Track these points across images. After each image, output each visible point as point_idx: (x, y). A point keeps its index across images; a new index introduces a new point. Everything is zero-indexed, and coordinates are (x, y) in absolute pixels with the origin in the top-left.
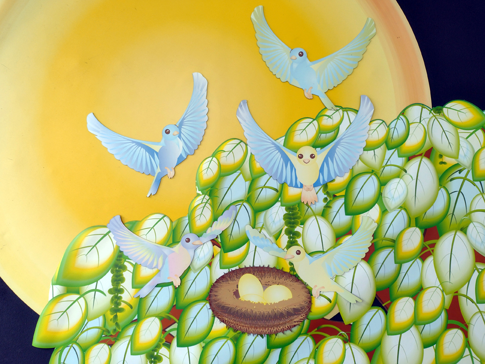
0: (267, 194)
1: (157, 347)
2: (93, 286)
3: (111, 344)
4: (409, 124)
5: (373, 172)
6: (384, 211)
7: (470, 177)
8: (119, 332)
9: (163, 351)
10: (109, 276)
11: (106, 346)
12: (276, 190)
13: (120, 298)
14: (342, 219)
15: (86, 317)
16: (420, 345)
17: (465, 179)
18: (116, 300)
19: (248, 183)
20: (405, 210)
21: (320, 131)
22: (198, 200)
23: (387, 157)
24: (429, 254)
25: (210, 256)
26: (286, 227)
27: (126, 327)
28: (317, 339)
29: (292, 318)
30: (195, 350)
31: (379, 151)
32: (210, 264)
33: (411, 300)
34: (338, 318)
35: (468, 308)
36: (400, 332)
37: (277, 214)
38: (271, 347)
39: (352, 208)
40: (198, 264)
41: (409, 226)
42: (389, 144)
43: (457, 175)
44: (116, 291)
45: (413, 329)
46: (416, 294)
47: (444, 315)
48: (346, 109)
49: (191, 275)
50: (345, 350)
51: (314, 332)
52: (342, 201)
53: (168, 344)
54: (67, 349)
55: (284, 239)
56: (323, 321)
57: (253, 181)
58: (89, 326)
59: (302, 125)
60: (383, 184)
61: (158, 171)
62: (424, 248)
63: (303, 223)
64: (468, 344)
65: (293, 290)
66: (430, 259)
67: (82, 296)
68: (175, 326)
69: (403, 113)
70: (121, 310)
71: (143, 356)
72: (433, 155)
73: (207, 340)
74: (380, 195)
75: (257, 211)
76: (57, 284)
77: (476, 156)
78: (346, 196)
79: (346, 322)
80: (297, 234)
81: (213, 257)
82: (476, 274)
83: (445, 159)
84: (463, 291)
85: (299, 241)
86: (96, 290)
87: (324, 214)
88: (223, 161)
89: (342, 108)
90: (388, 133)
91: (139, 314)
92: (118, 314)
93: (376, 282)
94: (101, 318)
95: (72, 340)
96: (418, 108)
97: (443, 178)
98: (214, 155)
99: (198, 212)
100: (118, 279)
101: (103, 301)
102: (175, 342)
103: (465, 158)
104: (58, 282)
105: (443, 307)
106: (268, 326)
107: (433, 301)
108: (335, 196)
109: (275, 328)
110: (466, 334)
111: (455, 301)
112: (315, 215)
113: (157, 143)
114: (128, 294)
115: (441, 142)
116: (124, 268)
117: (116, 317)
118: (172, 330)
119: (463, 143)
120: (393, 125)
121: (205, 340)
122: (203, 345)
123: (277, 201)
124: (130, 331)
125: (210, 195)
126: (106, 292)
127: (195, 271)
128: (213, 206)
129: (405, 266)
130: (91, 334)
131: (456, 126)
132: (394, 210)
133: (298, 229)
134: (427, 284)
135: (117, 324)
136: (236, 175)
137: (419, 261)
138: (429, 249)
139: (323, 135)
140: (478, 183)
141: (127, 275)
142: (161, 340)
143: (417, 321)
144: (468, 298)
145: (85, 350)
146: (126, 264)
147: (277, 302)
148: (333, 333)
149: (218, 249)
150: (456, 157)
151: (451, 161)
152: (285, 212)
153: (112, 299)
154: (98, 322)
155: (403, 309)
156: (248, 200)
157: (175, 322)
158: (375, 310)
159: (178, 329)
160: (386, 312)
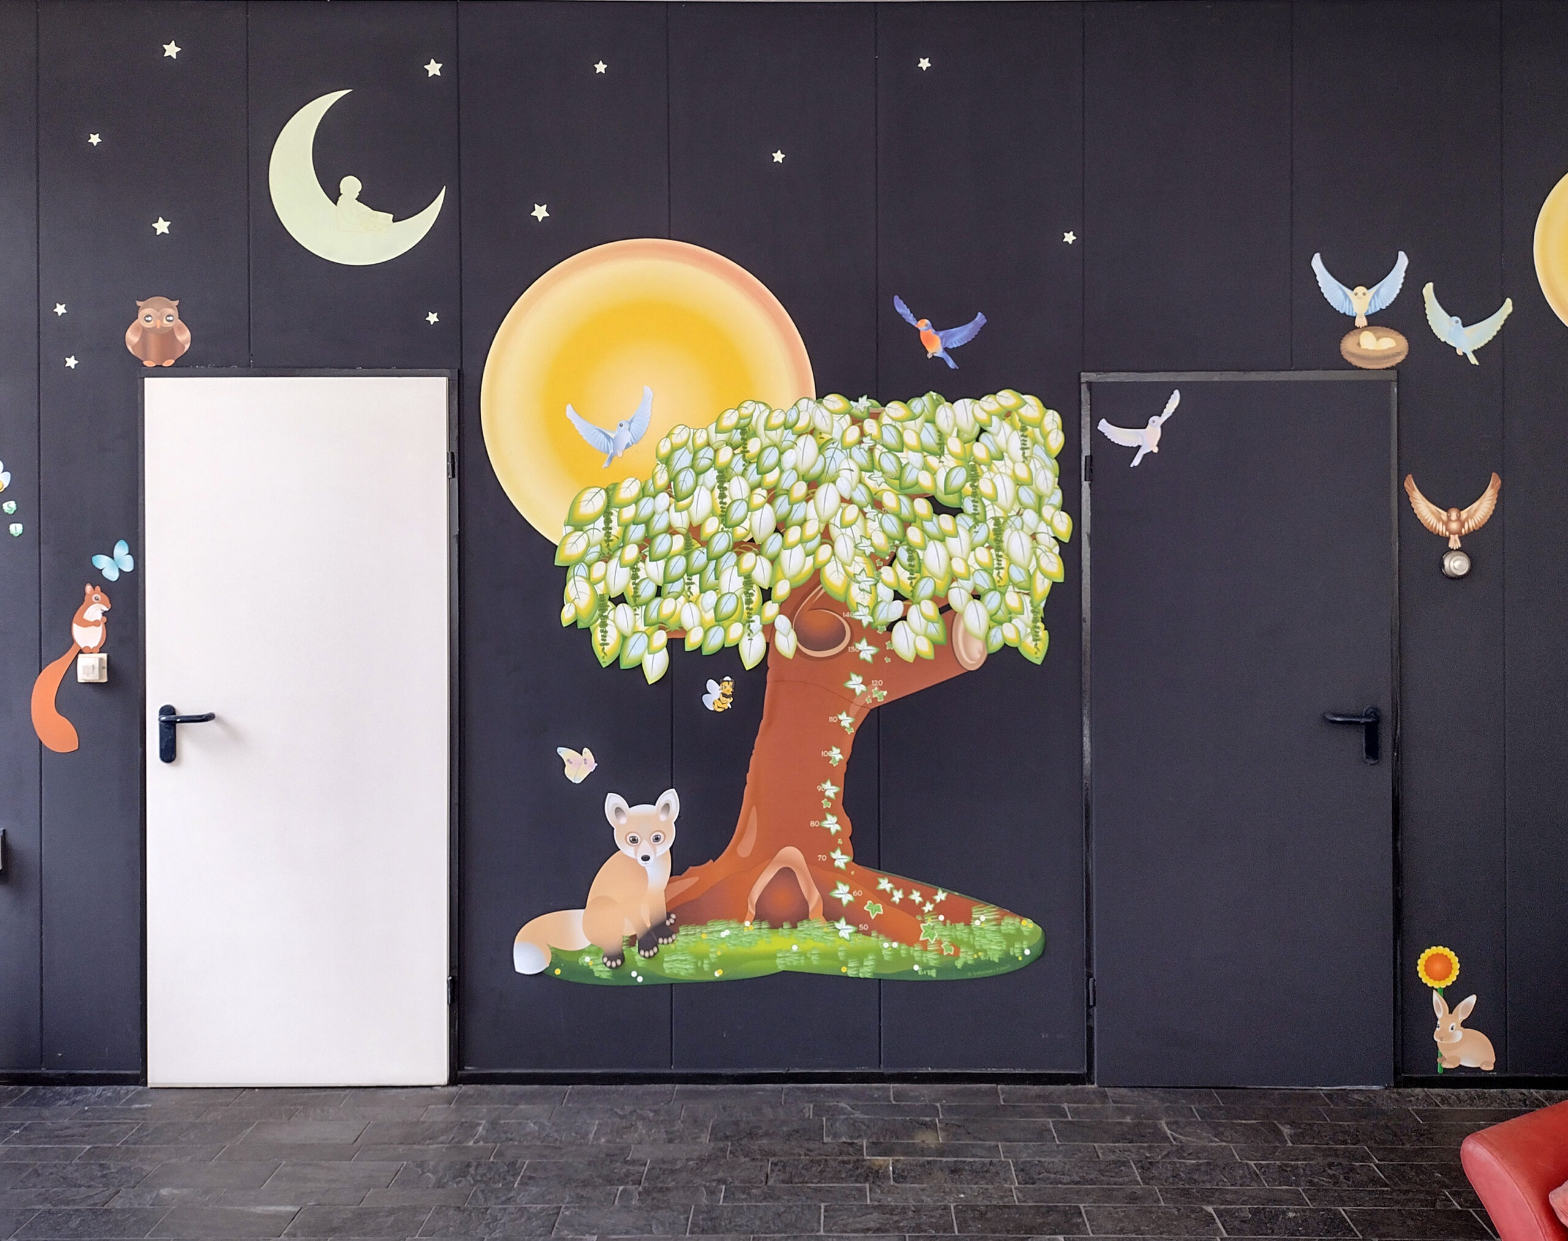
0: (704, 463)
1: (637, 563)
2: (591, 526)
3: (606, 562)
4: (799, 412)
5: (775, 445)
6: (782, 471)
7: (839, 447)
8: (611, 555)
9: (640, 565)
10: (602, 519)
11: (603, 563)
12: (711, 460)
13: (610, 533)
14: (755, 477)
15: (589, 545)
16: (804, 556)
17: (836, 448)
18: (608, 534)
19: (692, 455)
20: (796, 470)
21: (740, 418)
22: (659, 468)
23: (784, 436)
24: (811, 498)
25: (668, 504)
26: (718, 484)
27: (616, 550)
28: (739, 554)
30: (662, 563)
31: (779, 431)
32: (668, 510)
33: (799, 527)
34: (752, 540)
35: (834, 532)
36: (791, 548)
37: (712, 476)
38: (709, 559)
39: (762, 469)
40: (660, 510)
41: (798, 480)
42: (787, 426)
43: (831, 446)
44: (607, 528)
45: (800, 545)
46: (802, 524)
47: (819, 536)
48: (757, 402)
49: (656, 517)
50: (756, 560)
51: (737, 550)
52: (755, 465)
53: (644, 561)
54: (578, 566)
55: (717, 492)
56: (742, 542)
57: (695, 453)
58: (591, 551)
59: (727, 414)
60: (781, 453)
61: (611, 451)
62: (808, 495)
63: (729, 481)
64: (833, 554)
66: (812, 502)
67: (585, 532)
68: (648, 549)
69: (795, 405)
70: (612, 540)
71: (628, 568)
72: (815, 433)
73: (669, 556)
74: (780, 460)
75: (698, 474)
76: (568, 525)
77: (844, 432)
78: (757, 462)
79: (757, 543)
80: (725, 488)
81: (670, 505)
82: (841, 510)
83: (823, 435)
84: (832, 521)
85: (727, 493)
86: (594, 529)
87: (743, 475)
88: (674, 441)
89: (754, 401)
90: (785, 419)
91: (624, 543)
92: (610, 543)
93: (776, 518)
94: (599, 546)
95: (581, 560)
96: (806, 400)
97: (821, 449)
98: (667, 437)
99: (658, 476)
100: (608, 521)
101: (599, 535)
102: (648, 559)
103: (837, 436)
104: (568, 523)
105: (819, 532)
107: (813, 528)
108: (750, 463)
110: (833, 547)
111: (827, 527)
112: (737, 475)
113: (614, 432)
114: (616, 530)
115: (821, 423)
116: (612, 514)
117: (608, 545)
118: (646, 551)
119: (835, 424)
120: (788, 413)
121: (667, 557)
122: (666, 559)
123: (711, 467)
124: (619, 553)
125: (666, 464)
126: (601, 530)
127: (658, 514)
128: (668, 472)
129: (795, 507)
130: (593, 554)
131: (832, 412)
132: (788, 470)
133: (726, 485)
134: (808, 518)
135: (610, 550)
136: (683, 449)
137: (804, 503)
138: (811, 495)
139: (742, 421)
140: (844, 451)
141: (614, 518)
142: (639, 558)
143: (802, 541)
144: (835, 525)
145: (589, 566)
146: (612, 511)
148: (749, 550)
149: (674, 500)
150: (831, 434)
151: (827, 437)
152: (718, 474)
153: (605, 534)
154: (597, 548)
155: (794, 533)
156: (692, 467)
157: (646, 547)
158: (776, 534)
159: (650, 551)
160: (783, 536)
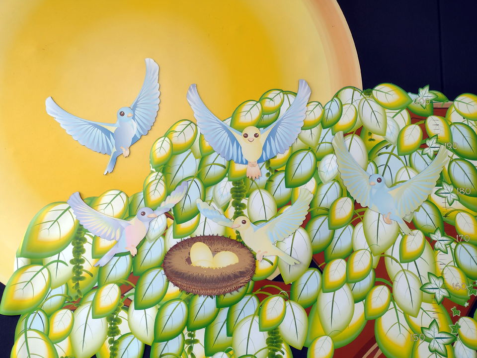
0: (215, 171)
1: (116, 310)
2: (55, 257)
3: (73, 310)
4: (342, 105)
5: (310, 149)
6: (320, 184)
7: (395, 152)
8: (81, 298)
9: (122, 314)
10: (71, 247)
11: (69, 312)
12: (224, 167)
13: (81, 267)
14: (283, 191)
15: (50, 285)
16: (351, 300)
17: (391, 154)
18: (78, 270)
19: (198, 161)
20: (338, 182)
21: (264, 113)
22: (152, 177)
23: (322, 136)
24: (359, 221)
25: (164, 227)
26: (233, 200)
27: (87, 294)
28: (261, 298)
29: (239, 279)
30: (152, 312)
31: (315, 130)
32: (164, 235)
33: (343, 261)
34: (279, 278)
35: (393, 267)
36: (334, 289)
37: (225, 189)
38: (219, 306)
39: (291, 181)
40: (153, 234)
41: (342, 196)
42: (326, 124)
43: (384, 150)
44: (77, 261)
45: (345, 287)
46: (348, 256)
47: (372, 274)
48: (286, 92)
49: (147, 245)
50: (285, 307)
51: (258, 292)
52: (282, 175)
53: (126, 307)
54: (32, 315)
55: (232, 210)
56: (266, 281)
57: (203, 158)
58: (53, 293)
59: (246, 107)
60: (318, 159)
61: (114, 150)
62: (355, 216)
63: (248, 196)
64: (392, 298)
65: (239, 255)
66: (360, 226)
67: (46, 266)
68: (133, 291)
69: (336, 96)
70: (82, 278)
71: (104, 319)
72: (363, 132)
73: (162, 302)
74: (316, 169)
75: (207, 186)
76: (21, 256)
77: (401, 133)
78: (286, 171)
79: (286, 282)
80: (243, 206)
81: (167, 228)
82: (400, 237)
83: (374, 136)
84: (389, 252)
85: (245, 211)
86: (58, 261)
87: (267, 187)
88: (174, 140)
89: (282, 91)
90: (324, 113)
91: (100, 279)
92: (80, 282)
93: (312, 246)
94: (64, 286)
95: (37, 307)
96: (351, 90)
97: (372, 153)
98: (165, 136)
99: (152, 188)
100: (78, 251)
101: (65, 271)
102: (132, 305)
103: (391, 135)
105: (371, 267)
106: (217, 288)
107: (363, 262)
108: (276, 171)
109: (224, 289)
110: (391, 289)
111: (382, 261)
112: (258, 188)
113: (113, 125)
114: (88, 264)
115: (370, 121)
116: (85, 240)
117: (78, 284)
118: (130, 294)
119: (390, 122)
120: (327, 107)
121: (160, 303)
122: (159, 307)
123: (225, 176)
124: (91, 297)
125: (163, 172)
126: (68, 263)
127: (151, 241)
128: (166, 182)
129: (338, 232)
130: (55, 300)
131: (384, 107)
132: (328, 182)
133: (244, 201)
134: (357, 247)
135: (79, 291)
136: (187, 153)
137: (350, 227)
138: (360, 216)
139: (266, 117)
140: (402, 157)
141: (87, 247)
142: (120, 304)
143: (349, 280)
144: (392, 258)
145: (49, 315)
146: (86, 236)
147: (225, 266)
148: (275, 292)
149: (172, 221)
150: (384, 135)
151: (378, 138)
152: (232, 186)
153: (74, 269)
154: (61, 290)
155: (336, 270)
156: (199, 176)
157: (133, 288)
158: (312, 270)
159: (136, 294)
160: (322, 273)
